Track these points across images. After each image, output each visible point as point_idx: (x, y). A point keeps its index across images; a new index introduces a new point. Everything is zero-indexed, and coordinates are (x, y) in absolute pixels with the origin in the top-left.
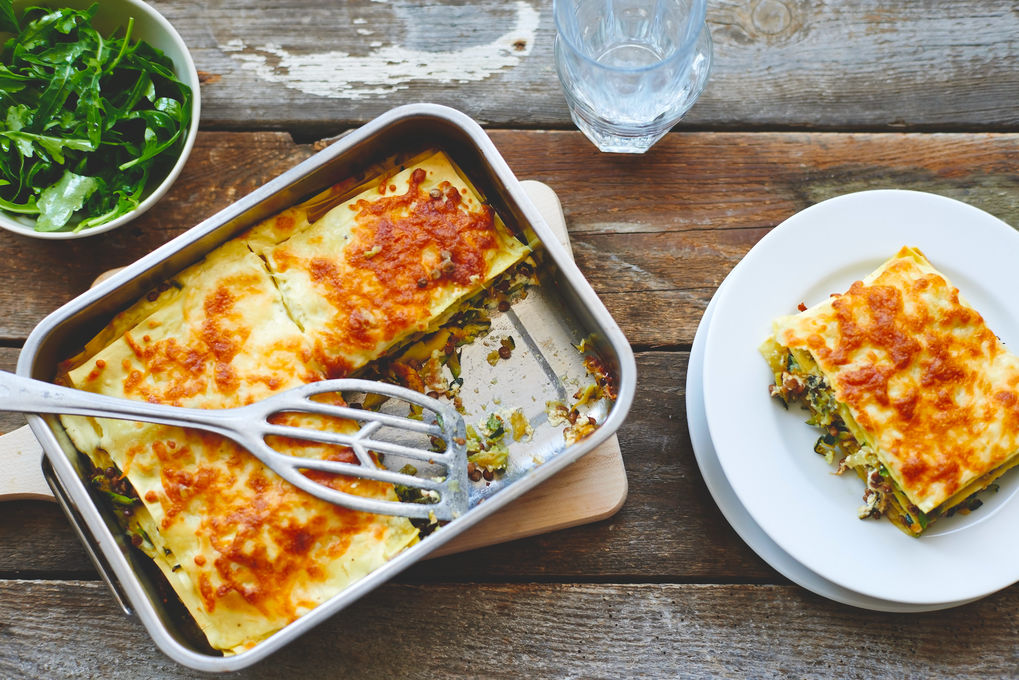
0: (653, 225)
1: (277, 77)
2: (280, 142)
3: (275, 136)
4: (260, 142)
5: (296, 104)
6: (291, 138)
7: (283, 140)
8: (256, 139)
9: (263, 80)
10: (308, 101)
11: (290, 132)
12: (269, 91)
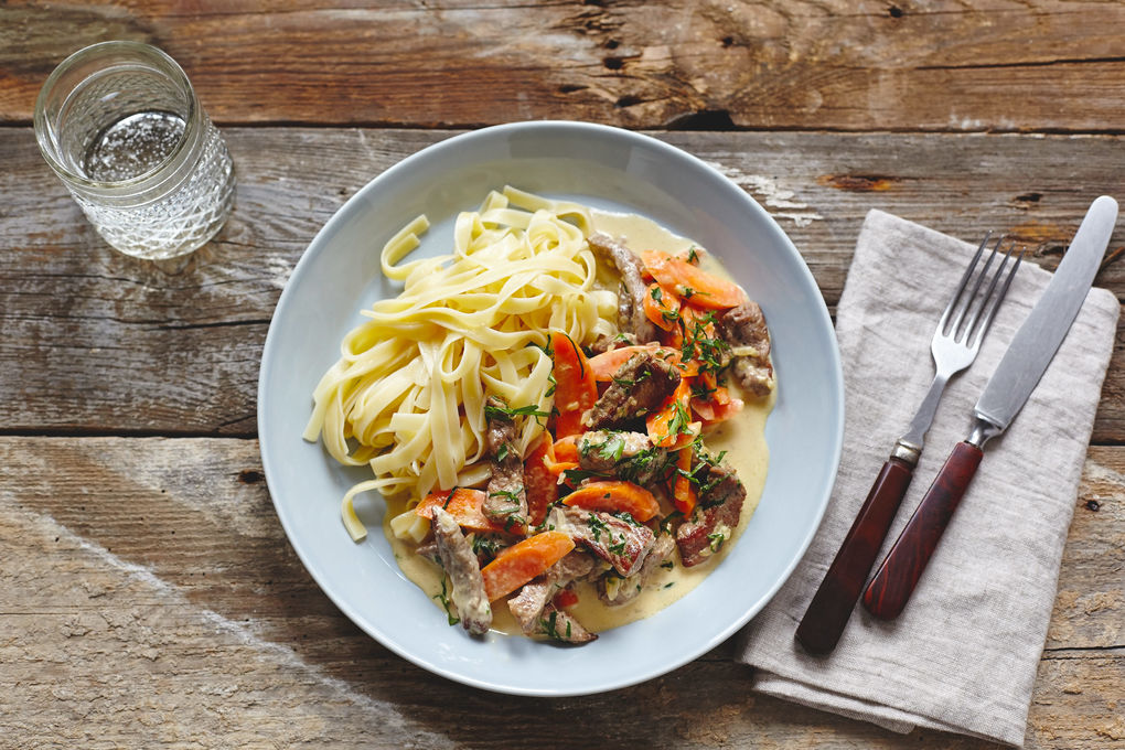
0: (327, 17)
1: (752, 182)
2: (744, 113)
3: (749, 120)
4: (767, 114)
5: (728, 151)
6: (732, 117)
7: (741, 115)
8: (771, 118)
9: (767, 178)
10: (715, 155)
11: (733, 124)
12: (760, 166)
